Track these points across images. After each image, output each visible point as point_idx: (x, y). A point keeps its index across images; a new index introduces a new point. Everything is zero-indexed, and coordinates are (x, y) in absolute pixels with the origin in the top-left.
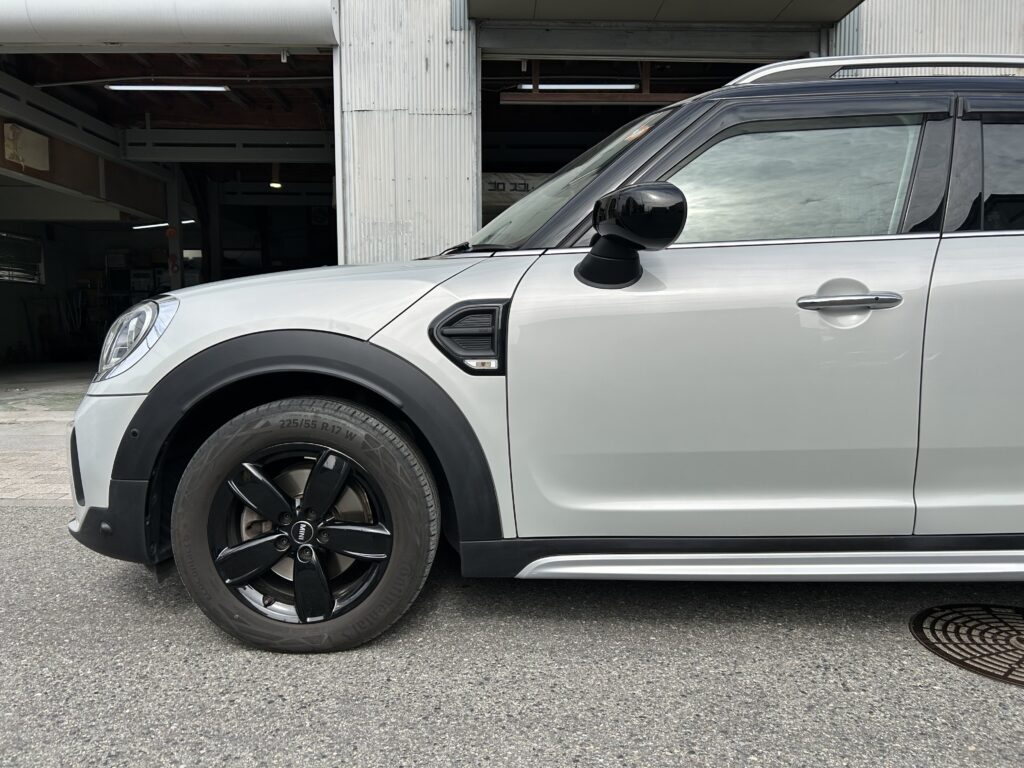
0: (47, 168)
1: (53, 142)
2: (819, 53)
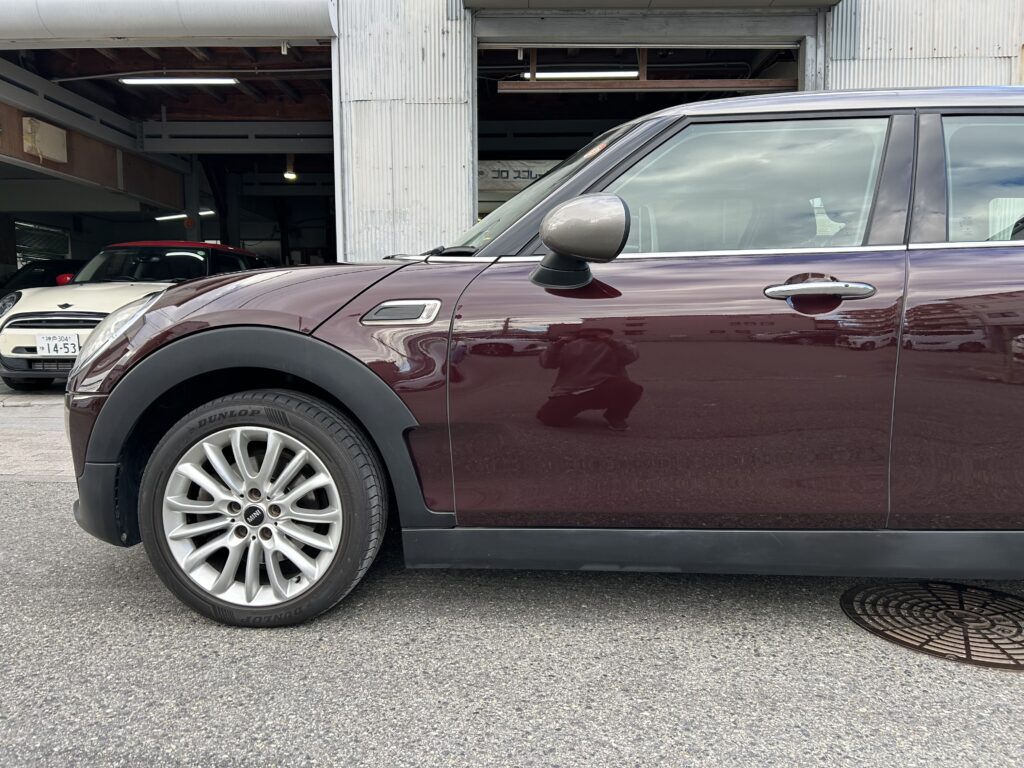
0: (65, 161)
2: (816, 36)
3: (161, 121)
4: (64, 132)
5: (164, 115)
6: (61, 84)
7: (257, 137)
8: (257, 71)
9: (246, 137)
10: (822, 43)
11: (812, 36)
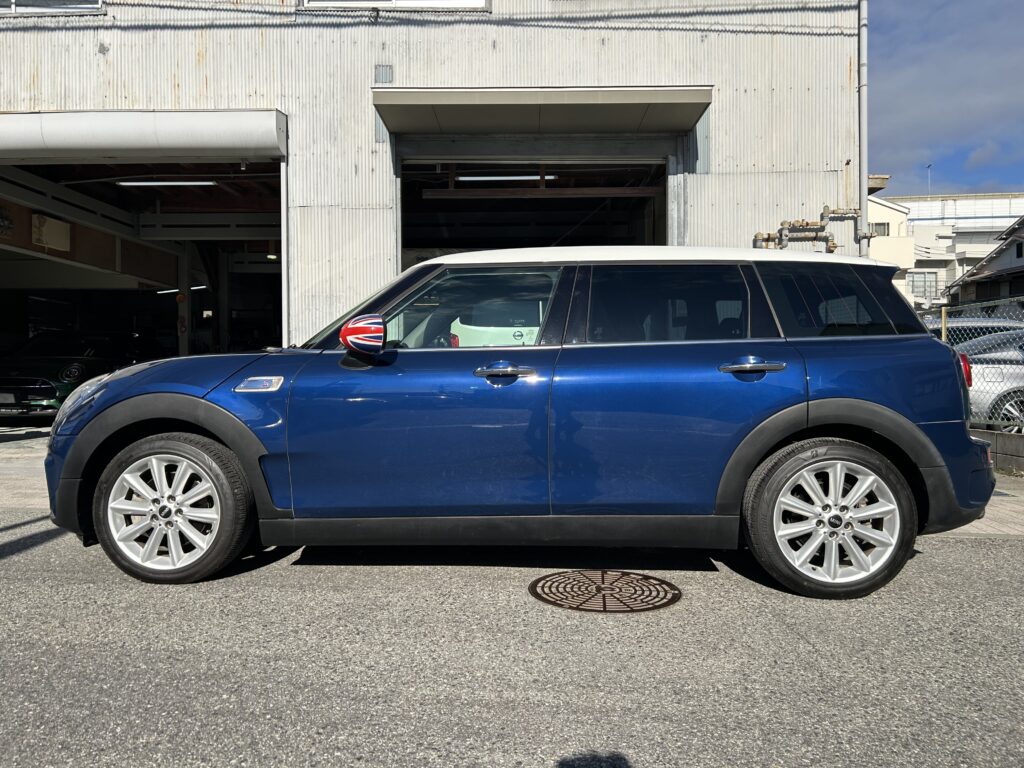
0: (68, 250)
1: (74, 226)
2: (676, 156)
3: (155, 212)
4: (68, 225)
5: (158, 210)
6: (67, 186)
7: (238, 226)
8: (232, 175)
9: (228, 226)
10: (681, 161)
11: (672, 155)
